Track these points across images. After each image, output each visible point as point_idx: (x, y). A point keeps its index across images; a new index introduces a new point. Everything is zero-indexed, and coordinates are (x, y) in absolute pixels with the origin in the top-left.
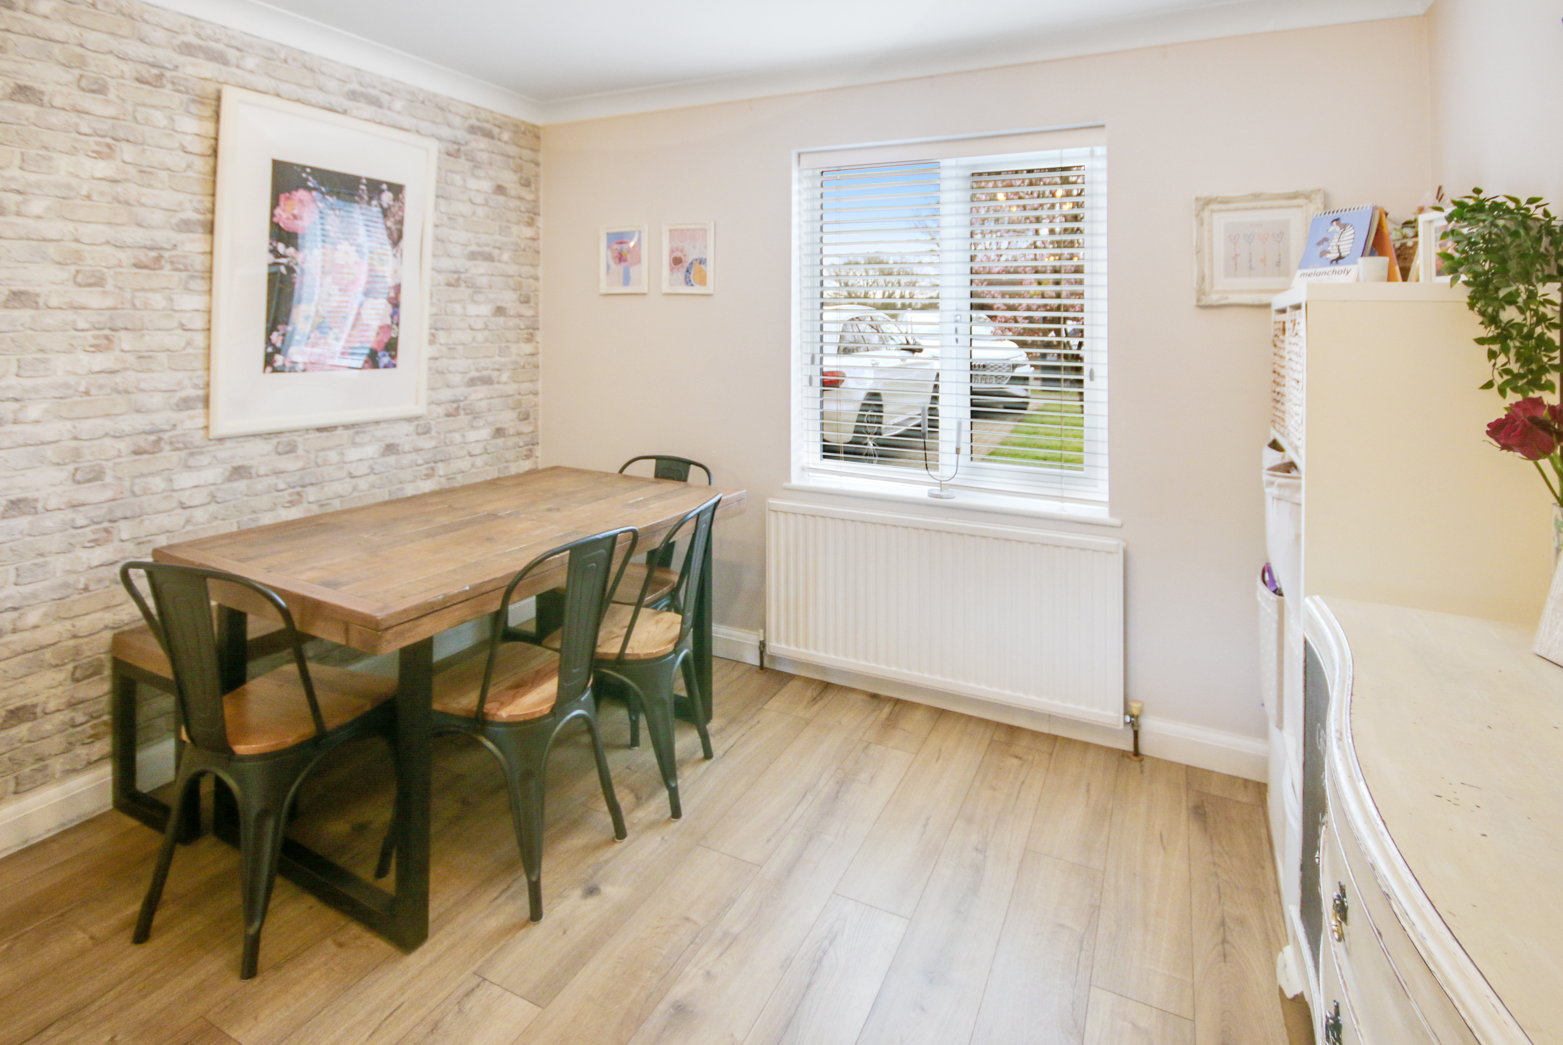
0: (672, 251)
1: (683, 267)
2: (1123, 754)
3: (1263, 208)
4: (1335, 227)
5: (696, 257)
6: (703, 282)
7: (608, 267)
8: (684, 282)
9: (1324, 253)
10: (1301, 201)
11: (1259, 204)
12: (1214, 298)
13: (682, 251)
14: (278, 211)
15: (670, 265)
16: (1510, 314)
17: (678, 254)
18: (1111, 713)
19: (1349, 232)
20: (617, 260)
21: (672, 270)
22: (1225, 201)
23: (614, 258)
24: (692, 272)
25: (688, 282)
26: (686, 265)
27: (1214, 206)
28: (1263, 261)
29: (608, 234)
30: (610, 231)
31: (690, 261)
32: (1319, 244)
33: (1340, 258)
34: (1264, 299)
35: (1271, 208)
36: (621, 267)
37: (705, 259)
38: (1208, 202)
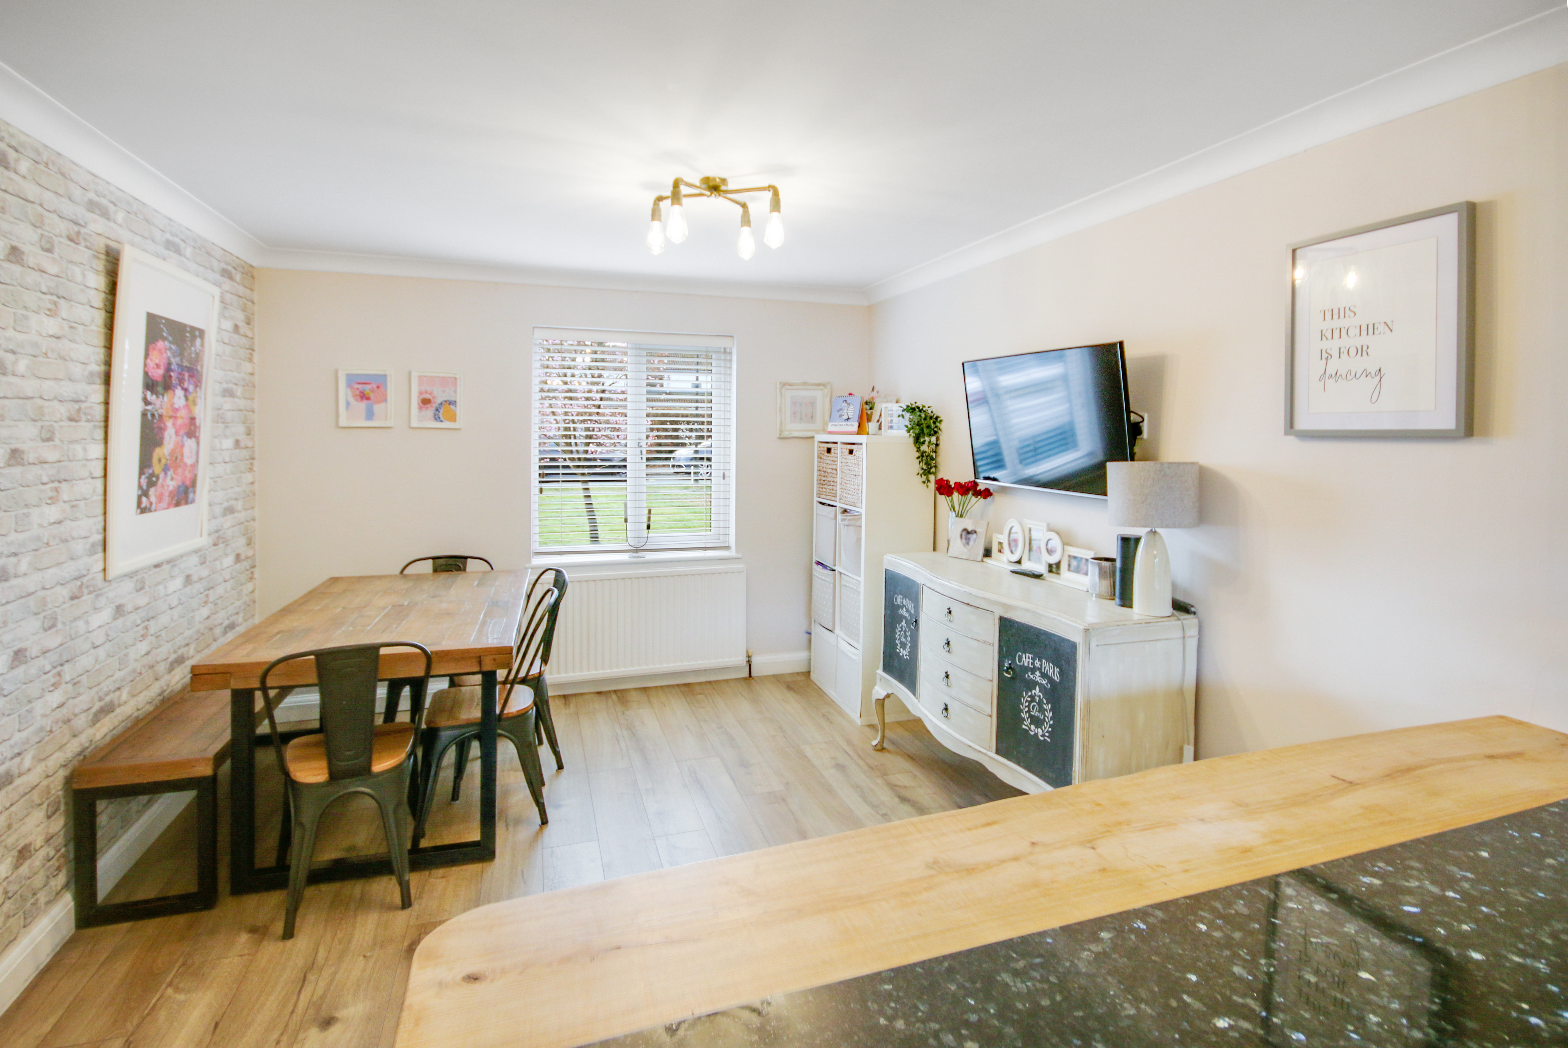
0: (421, 393)
1: (432, 406)
2: (745, 679)
3: (807, 389)
4: (844, 404)
5: (445, 399)
6: (453, 418)
7: (348, 404)
8: (433, 418)
9: (841, 416)
10: (822, 387)
11: (805, 387)
13: (430, 394)
14: (148, 361)
15: (419, 404)
16: (924, 448)
17: (427, 396)
18: (740, 658)
19: (851, 407)
20: (359, 398)
21: (420, 408)
22: (791, 385)
23: (355, 396)
24: (441, 411)
25: (437, 418)
26: (435, 405)
27: (787, 387)
28: (806, 415)
29: (348, 375)
30: (349, 372)
31: (439, 401)
32: (838, 411)
33: (848, 419)
34: (809, 434)
35: (810, 389)
36: (363, 405)
37: (455, 402)
38: (784, 385)
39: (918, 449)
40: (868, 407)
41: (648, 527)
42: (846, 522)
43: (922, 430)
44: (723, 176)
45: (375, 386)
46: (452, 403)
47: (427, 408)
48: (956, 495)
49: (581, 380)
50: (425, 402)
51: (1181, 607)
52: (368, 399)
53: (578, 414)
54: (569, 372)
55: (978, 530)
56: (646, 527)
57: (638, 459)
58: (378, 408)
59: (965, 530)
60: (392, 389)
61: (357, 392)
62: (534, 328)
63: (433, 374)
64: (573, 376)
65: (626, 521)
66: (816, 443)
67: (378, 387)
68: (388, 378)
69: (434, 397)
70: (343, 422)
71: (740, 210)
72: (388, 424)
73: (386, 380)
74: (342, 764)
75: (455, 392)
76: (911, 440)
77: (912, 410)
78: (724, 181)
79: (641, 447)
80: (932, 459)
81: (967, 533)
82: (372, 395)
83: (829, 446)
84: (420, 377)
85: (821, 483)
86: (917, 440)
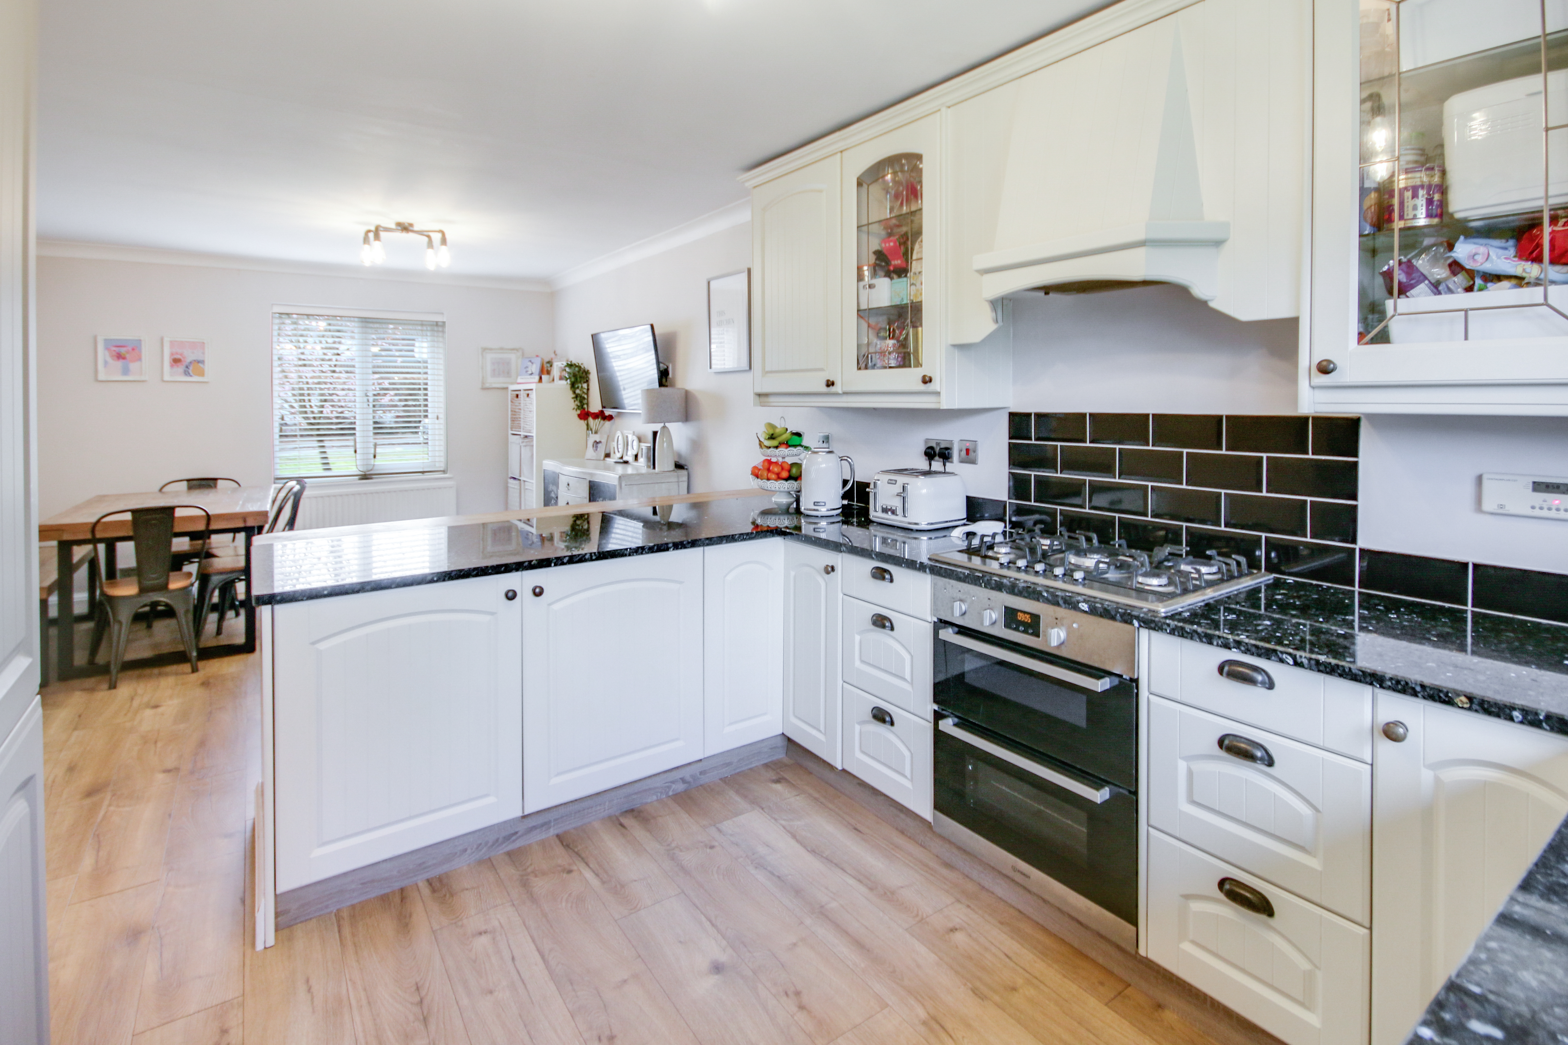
0: (172, 354)
4: (530, 364)
6: (202, 373)
7: (106, 363)
9: (527, 371)
12: (487, 385)
17: (178, 357)
19: (534, 366)
21: (172, 366)
23: (112, 356)
24: (191, 368)
25: (187, 373)
26: (185, 364)
29: (106, 340)
34: (505, 386)
36: (120, 364)
39: (574, 392)
40: (548, 365)
41: (375, 457)
42: (524, 444)
43: (576, 379)
44: (410, 221)
45: (130, 349)
46: (203, 362)
47: (178, 366)
48: (590, 419)
49: (314, 345)
50: (176, 361)
51: (679, 466)
52: (124, 358)
53: (312, 378)
54: (301, 339)
55: (602, 441)
56: (372, 456)
57: (365, 405)
58: (133, 366)
59: (595, 441)
60: (148, 351)
61: (114, 353)
62: (273, 304)
63: (183, 340)
64: (306, 342)
65: (355, 452)
66: (510, 392)
67: (133, 349)
68: (143, 343)
69: (184, 358)
70: (101, 377)
71: (426, 239)
72: (143, 378)
73: (140, 345)
74: (148, 583)
75: (203, 353)
76: (569, 387)
77: (570, 365)
78: (411, 225)
79: (368, 396)
80: (584, 398)
81: (597, 443)
82: (127, 356)
83: (517, 393)
84: (171, 342)
85: (513, 420)
86: (573, 385)
